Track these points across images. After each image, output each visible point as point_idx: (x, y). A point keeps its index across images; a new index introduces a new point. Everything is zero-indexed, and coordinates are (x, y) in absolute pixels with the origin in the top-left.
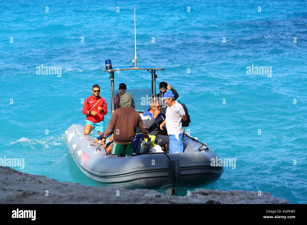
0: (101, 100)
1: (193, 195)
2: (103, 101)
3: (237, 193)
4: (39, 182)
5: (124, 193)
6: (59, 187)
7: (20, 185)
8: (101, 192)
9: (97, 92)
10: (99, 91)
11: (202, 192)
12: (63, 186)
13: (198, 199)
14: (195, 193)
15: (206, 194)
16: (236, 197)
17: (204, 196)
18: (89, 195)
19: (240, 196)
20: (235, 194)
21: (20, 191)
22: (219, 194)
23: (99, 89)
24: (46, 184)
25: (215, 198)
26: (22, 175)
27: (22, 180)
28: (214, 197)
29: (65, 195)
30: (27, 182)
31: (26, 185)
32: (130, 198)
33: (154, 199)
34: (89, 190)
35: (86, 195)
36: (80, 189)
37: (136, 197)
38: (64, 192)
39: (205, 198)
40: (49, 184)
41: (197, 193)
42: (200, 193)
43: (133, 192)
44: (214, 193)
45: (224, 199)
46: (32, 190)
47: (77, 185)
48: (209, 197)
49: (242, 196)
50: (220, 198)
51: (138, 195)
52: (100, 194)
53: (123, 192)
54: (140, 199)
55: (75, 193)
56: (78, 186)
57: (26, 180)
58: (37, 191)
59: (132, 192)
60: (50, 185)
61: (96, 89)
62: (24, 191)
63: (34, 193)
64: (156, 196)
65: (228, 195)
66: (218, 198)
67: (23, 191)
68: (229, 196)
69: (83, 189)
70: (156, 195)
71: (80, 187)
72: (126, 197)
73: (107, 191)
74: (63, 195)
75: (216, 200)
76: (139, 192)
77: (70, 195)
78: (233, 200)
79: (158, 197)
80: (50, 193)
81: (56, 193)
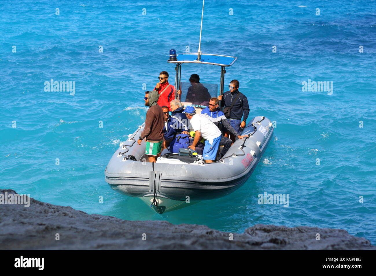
1: (252, 232)
2: (172, 89)
3: (306, 230)
4: (64, 215)
5: (167, 229)
6: (89, 221)
7: (41, 217)
11: (263, 228)
12: (93, 220)
13: (259, 237)
14: (255, 229)
15: (268, 230)
16: (305, 234)
17: (266, 234)
18: (125, 231)
19: (310, 234)
20: (303, 231)
21: (41, 225)
24: (72, 217)
25: (279, 236)
26: (43, 206)
27: (43, 211)
28: (278, 234)
29: (96, 230)
30: (50, 214)
31: (48, 218)
32: (175, 234)
33: (205, 236)
34: (126, 225)
35: (121, 231)
36: (114, 223)
37: (183, 233)
38: (94, 226)
39: (266, 236)
40: (76, 217)
41: (257, 229)
42: (261, 229)
43: (179, 227)
44: (278, 230)
45: (290, 237)
46: (56, 224)
47: (110, 218)
48: (272, 234)
49: (312, 233)
50: (286, 236)
51: (184, 231)
52: (139, 230)
54: (188, 236)
55: (107, 229)
56: (111, 220)
57: (48, 212)
58: (62, 225)
60: (78, 218)
62: (46, 225)
63: (58, 228)
64: (207, 233)
65: (294, 233)
66: (283, 235)
67: (44, 225)
68: (297, 233)
69: (117, 223)
70: (207, 231)
71: (113, 220)
72: (171, 233)
73: (147, 226)
74: (94, 230)
75: (280, 238)
76: (186, 227)
77: (102, 231)
78: (301, 238)
79: (210, 234)
80: (78, 227)
81: (85, 228)
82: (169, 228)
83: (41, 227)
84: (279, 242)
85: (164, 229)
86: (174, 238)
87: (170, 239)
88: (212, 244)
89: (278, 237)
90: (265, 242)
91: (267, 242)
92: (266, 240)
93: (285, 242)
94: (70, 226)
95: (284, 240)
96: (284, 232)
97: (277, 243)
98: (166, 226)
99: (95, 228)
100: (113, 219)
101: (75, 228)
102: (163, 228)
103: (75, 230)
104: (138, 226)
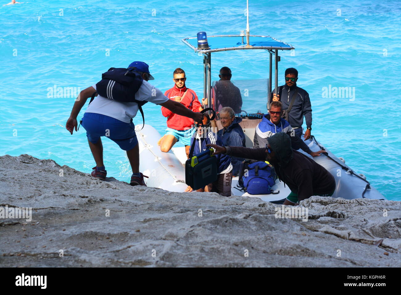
0: (189, 93)
1: (308, 204)
2: (193, 94)
3: (366, 202)
4: (107, 186)
5: (217, 201)
6: (133, 193)
7: (83, 189)
8: (188, 199)
9: (180, 81)
10: (184, 79)
11: (320, 200)
12: (138, 191)
13: (315, 210)
14: (310, 201)
15: (324, 202)
16: (365, 207)
17: (323, 206)
18: (172, 204)
19: (370, 206)
20: (363, 203)
21: (83, 197)
22: (343, 203)
23: (185, 76)
24: (115, 188)
25: (336, 208)
26: (85, 177)
27: (85, 183)
28: (335, 207)
29: (142, 203)
30: (92, 185)
31: (90, 190)
32: (226, 207)
33: (258, 209)
34: (173, 197)
35: (168, 203)
36: (160, 195)
37: (234, 206)
38: (140, 199)
39: (323, 209)
40: (120, 188)
41: (313, 202)
42: (317, 202)
43: (230, 199)
44: (335, 203)
45: (349, 210)
46: (99, 196)
47: (155, 189)
48: (329, 206)
49: (372, 206)
50: (344, 209)
51: (235, 204)
52: (187, 202)
53: (215, 200)
54: (239, 209)
55: (154, 201)
56: (157, 191)
57: (90, 183)
58: (106, 198)
59: (228, 200)
60: (122, 190)
61: (179, 76)
62: (89, 198)
63: (102, 200)
64: (260, 206)
65: (353, 205)
66: (340, 208)
67: (87, 197)
68: (356, 206)
69: (164, 195)
70: (259, 204)
71: (159, 192)
72: (221, 206)
73: (195, 198)
74: (139, 203)
75: (338, 211)
76: (237, 199)
77: (148, 204)
78: (360, 211)
79: (262, 207)
80: (122, 200)
81: (130, 201)
82: (219, 200)
83: (83, 199)
84: (338, 215)
85: (213, 202)
86: (225, 212)
87: (221, 213)
88: (266, 218)
89: (336, 211)
90: (322, 216)
91: (325, 216)
92: (323, 214)
93: (344, 216)
94: (114, 198)
95: (342, 213)
96: (342, 205)
97: (335, 217)
98: (215, 198)
99: (141, 201)
100: (159, 190)
101: (119, 201)
102: (212, 200)
103: (120, 203)
104: (185, 198)
